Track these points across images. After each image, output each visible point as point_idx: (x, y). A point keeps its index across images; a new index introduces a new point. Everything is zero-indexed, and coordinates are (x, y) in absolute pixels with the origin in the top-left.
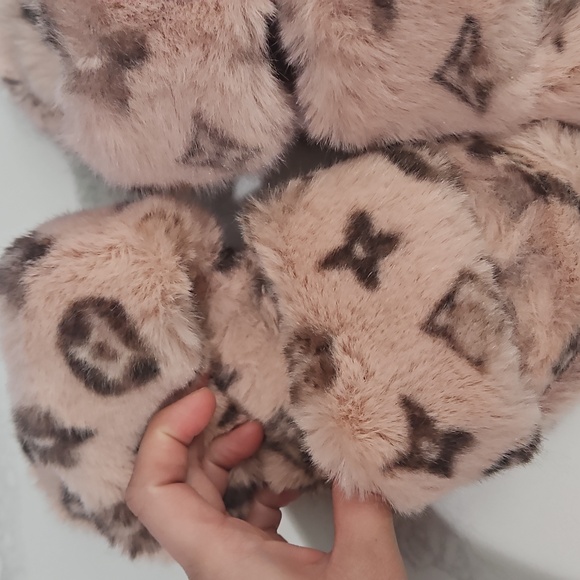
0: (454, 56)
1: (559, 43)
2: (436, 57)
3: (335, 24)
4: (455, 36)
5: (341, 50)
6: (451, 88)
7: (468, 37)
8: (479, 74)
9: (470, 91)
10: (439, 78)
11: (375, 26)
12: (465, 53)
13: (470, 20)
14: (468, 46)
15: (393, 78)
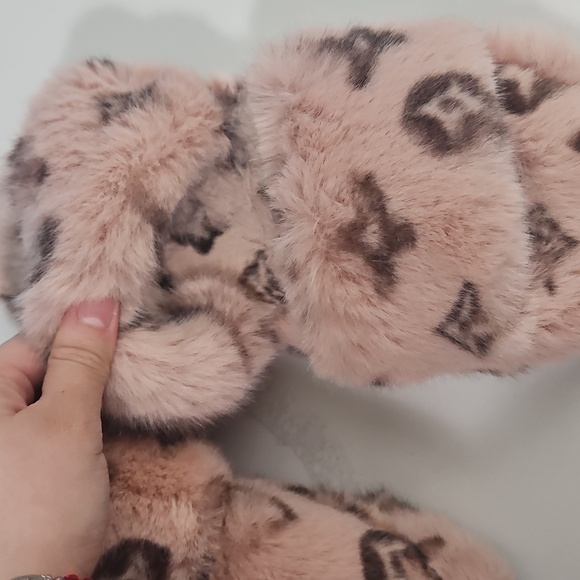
0: (454, 316)
1: (550, 287)
2: (438, 316)
3: (339, 291)
4: (455, 299)
5: (346, 313)
6: (453, 340)
7: (468, 300)
8: (479, 330)
9: (471, 343)
10: (440, 331)
11: (378, 291)
12: (465, 313)
13: (468, 285)
14: (467, 306)
15: (397, 333)
